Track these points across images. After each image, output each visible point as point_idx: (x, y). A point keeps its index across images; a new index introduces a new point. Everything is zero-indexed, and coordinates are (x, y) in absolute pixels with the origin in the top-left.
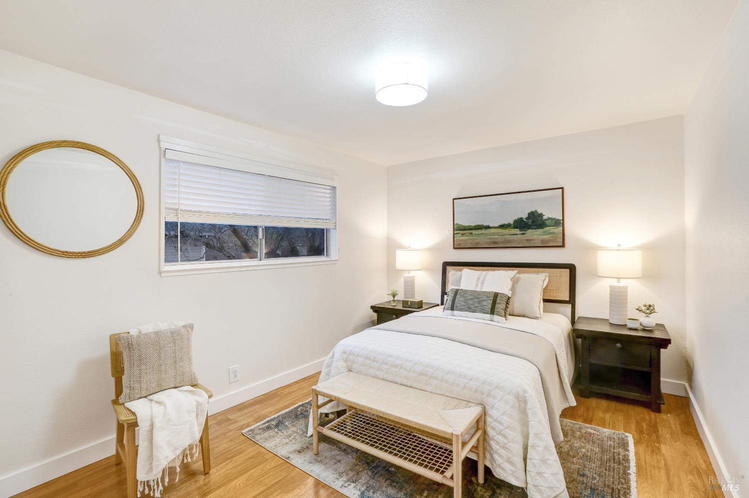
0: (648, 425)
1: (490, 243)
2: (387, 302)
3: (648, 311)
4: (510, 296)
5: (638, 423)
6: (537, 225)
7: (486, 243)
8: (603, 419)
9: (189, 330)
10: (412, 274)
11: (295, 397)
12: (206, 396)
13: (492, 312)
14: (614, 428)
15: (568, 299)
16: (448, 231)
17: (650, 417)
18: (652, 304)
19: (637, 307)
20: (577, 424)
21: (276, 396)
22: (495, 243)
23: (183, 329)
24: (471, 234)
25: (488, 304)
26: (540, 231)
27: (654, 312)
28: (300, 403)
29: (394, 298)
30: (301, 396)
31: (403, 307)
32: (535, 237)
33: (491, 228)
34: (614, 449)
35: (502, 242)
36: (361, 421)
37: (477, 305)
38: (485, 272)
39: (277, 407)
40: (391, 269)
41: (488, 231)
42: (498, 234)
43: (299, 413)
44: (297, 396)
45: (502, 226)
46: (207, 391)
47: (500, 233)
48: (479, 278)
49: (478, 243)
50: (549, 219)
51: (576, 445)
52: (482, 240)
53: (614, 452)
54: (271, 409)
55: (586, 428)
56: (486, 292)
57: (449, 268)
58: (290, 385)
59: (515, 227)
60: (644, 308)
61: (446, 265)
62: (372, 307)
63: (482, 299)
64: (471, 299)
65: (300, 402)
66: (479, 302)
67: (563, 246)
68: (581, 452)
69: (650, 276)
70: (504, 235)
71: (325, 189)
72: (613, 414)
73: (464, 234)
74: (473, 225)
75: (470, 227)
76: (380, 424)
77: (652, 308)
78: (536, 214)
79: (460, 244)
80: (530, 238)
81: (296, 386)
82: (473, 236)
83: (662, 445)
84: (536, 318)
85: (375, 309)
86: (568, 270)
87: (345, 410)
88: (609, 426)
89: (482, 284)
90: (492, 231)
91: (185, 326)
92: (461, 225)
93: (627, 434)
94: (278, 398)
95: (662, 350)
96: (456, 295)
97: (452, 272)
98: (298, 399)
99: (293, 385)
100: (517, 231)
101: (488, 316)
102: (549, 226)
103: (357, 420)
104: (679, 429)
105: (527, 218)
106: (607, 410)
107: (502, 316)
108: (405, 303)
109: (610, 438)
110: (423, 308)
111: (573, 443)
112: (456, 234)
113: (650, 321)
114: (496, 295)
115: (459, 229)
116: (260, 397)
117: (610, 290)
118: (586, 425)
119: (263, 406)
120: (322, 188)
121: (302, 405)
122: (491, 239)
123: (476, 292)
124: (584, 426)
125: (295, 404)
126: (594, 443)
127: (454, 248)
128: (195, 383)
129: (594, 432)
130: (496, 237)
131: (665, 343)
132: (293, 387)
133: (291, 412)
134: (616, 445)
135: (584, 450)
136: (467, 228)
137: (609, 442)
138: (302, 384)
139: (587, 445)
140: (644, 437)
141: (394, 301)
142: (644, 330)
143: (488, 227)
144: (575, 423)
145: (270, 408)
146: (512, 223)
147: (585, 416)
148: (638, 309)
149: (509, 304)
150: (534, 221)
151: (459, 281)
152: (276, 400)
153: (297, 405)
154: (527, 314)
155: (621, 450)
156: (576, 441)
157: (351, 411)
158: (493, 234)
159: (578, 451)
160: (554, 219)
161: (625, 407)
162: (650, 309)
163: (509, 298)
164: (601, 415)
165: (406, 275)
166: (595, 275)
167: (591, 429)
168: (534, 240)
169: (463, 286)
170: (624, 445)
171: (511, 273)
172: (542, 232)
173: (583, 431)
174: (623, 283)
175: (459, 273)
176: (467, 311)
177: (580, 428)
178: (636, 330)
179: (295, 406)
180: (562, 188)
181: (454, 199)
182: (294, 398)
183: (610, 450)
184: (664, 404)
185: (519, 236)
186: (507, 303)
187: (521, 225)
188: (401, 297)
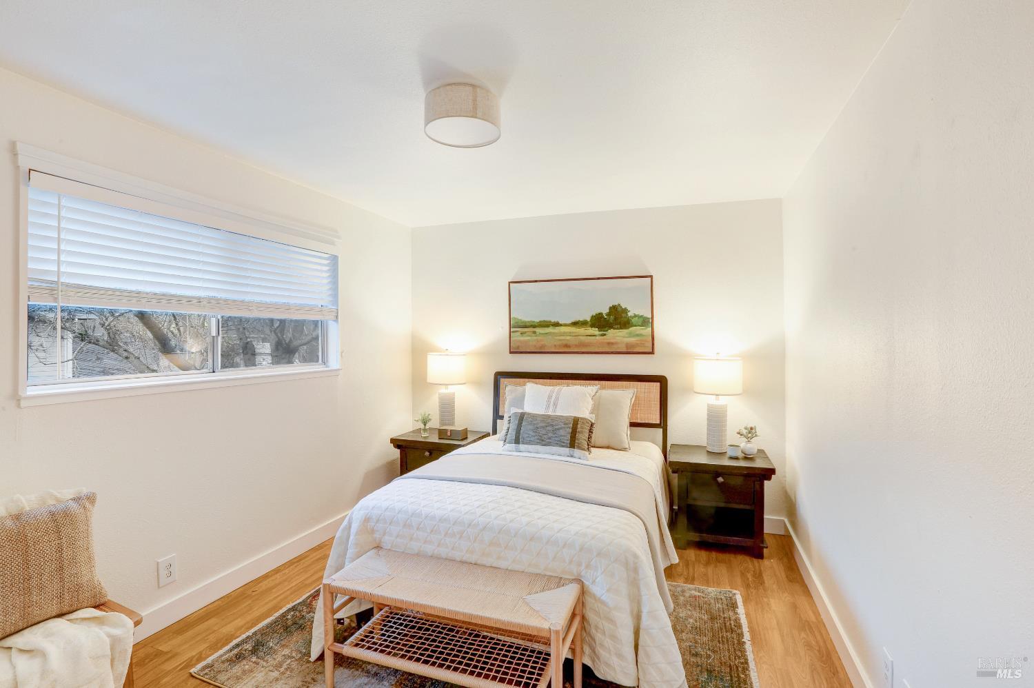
0: (754, 576)
1: (560, 346)
2: (413, 432)
3: (750, 435)
4: (593, 421)
5: (743, 574)
6: (620, 324)
7: (555, 346)
8: (706, 575)
9: (87, 505)
10: (451, 390)
11: (278, 596)
12: (130, 623)
13: (573, 444)
14: (718, 584)
15: (658, 422)
16: (502, 328)
17: (754, 567)
18: (753, 426)
19: (738, 431)
20: (679, 586)
21: (246, 597)
22: (566, 346)
23: (73, 505)
24: (535, 332)
25: (566, 434)
26: (624, 332)
27: (756, 436)
28: (289, 606)
29: (425, 425)
30: (289, 592)
31: (439, 438)
32: (618, 339)
33: (561, 325)
34: (724, 613)
35: (576, 346)
36: (401, 625)
37: (550, 435)
38: (557, 388)
39: (249, 618)
40: (419, 382)
41: (557, 330)
42: (570, 334)
43: (290, 623)
44: (281, 594)
45: (575, 324)
46: (129, 613)
47: (573, 332)
48: (550, 397)
49: (543, 346)
50: (635, 316)
51: (681, 615)
52: (549, 343)
53: (724, 618)
54: (239, 622)
55: (690, 589)
56: (562, 416)
57: (503, 381)
58: (266, 577)
59: (593, 326)
60: (744, 432)
61: (500, 376)
62: (393, 441)
63: (557, 427)
64: (543, 427)
65: (289, 603)
66: (554, 431)
67: (652, 353)
68: (689, 623)
69: (751, 392)
70: (579, 336)
71: (320, 257)
72: (716, 567)
73: (525, 333)
74: (537, 320)
75: (533, 324)
76: (431, 625)
77: (753, 431)
78: (619, 309)
79: (518, 347)
80: (612, 341)
81: (278, 576)
82: (536, 336)
83: (771, 600)
84: (624, 449)
85: (398, 443)
86: (658, 384)
87: (372, 609)
88: (714, 584)
89: (555, 405)
90: (563, 329)
91: (77, 499)
92: (521, 320)
93: (734, 591)
94: (250, 602)
95: (765, 482)
96: (522, 421)
97: (508, 387)
98: (285, 598)
99: (271, 576)
100: (595, 331)
101: (567, 450)
102: (635, 326)
103: (395, 623)
104: (784, 576)
105: (609, 314)
106: (707, 564)
107: (584, 449)
108: (442, 433)
109: (717, 600)
110: (469, 440)
111: (678, 613)
112: (514, 332)
113: (752, 447)
114: (576, 421)
115: (517, 326)
116: (216, 604)
117: (708, 410)
118: (689, 586)
119: (223, 619)
120: (314, 256)
121: (293, 609)
122: (560, 340)
123: (549, 416)
124: (686, 588)
125: (281, 608)
126: (701, 608)
127: (511, 353)
128: (102, 601)
129: (699, 594)
130: (568, 338)
131: (769, 473)
132: (273, 578)
133: (275, 622)
134: (725, 607)
135: (691, 621)
136: (528, 324)
137: (717, 605)
138: (287, 571)
139: (693, 612)
140: (752, 593)
141: (425, 430)
142: (746, 458)
143: (557, 325)
144: (677, 585)
145: (236, 621)
146: (589, 319)
147: (685, 573)
148: (739, 433)
149: (592, 433)
150: (615, 319)
151: (520, 401)
152: (245, 605)
153: (284, 609)
154: (612, 445)
155: (731, 613)
156: (681, 610)
157: (381, 610)
158: (564, 334)
159: (686, 622)
160: (642, 316)
161: (726, 556)
162: (751, 433)
163: (592, 425)
164: (703, 570)
165: (443, 390)
166: (689, 390)
167: (695, 590)
168: (616, 343)
169: (529, 408)
170: (734, 606)
171: (591, 388)
172: (627, 333)
173: (687, 595)
174: (722, 401)
175: (520, 389)
176: (537, 444)
177: (683, 591)
178: (736, 458)
179: (281, 611)
180: (651, 277)
181: (510, 283)
182: (276, 597)
183: (719, 615)
184: (767, 547)
185: (597, 337)
186: (591, 431)
187: (600, 322)
188: (435, 423)
